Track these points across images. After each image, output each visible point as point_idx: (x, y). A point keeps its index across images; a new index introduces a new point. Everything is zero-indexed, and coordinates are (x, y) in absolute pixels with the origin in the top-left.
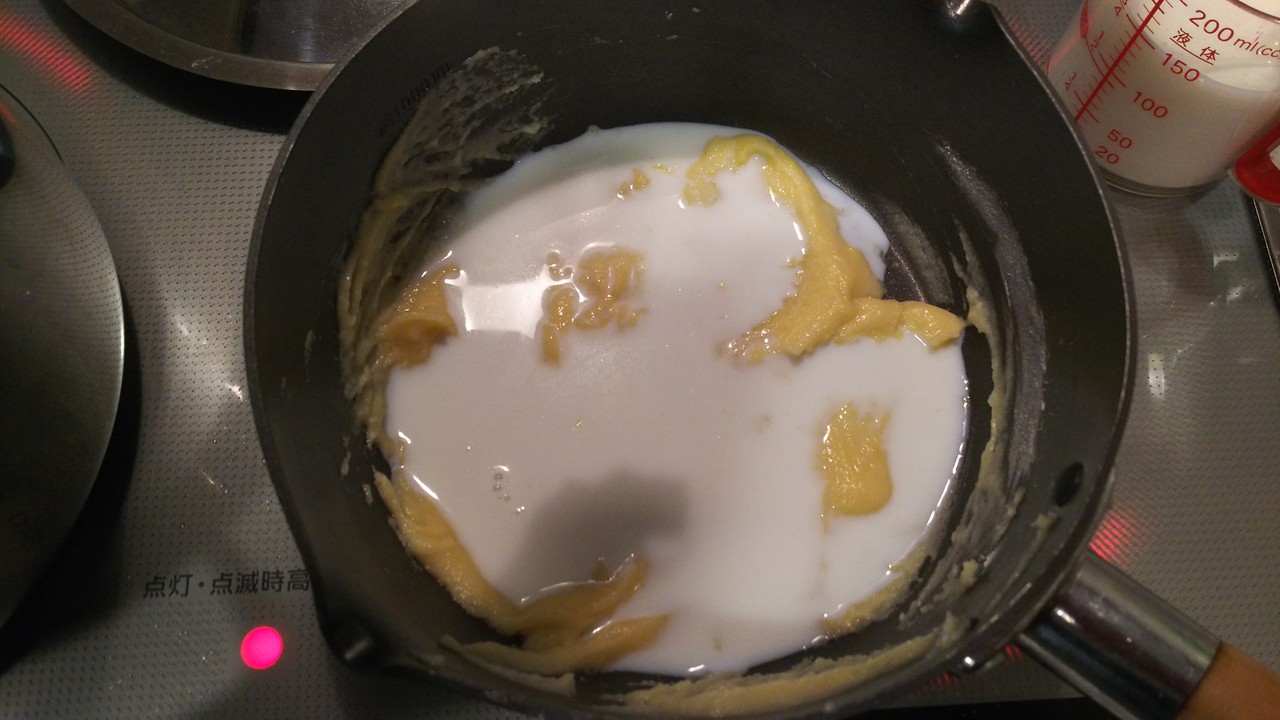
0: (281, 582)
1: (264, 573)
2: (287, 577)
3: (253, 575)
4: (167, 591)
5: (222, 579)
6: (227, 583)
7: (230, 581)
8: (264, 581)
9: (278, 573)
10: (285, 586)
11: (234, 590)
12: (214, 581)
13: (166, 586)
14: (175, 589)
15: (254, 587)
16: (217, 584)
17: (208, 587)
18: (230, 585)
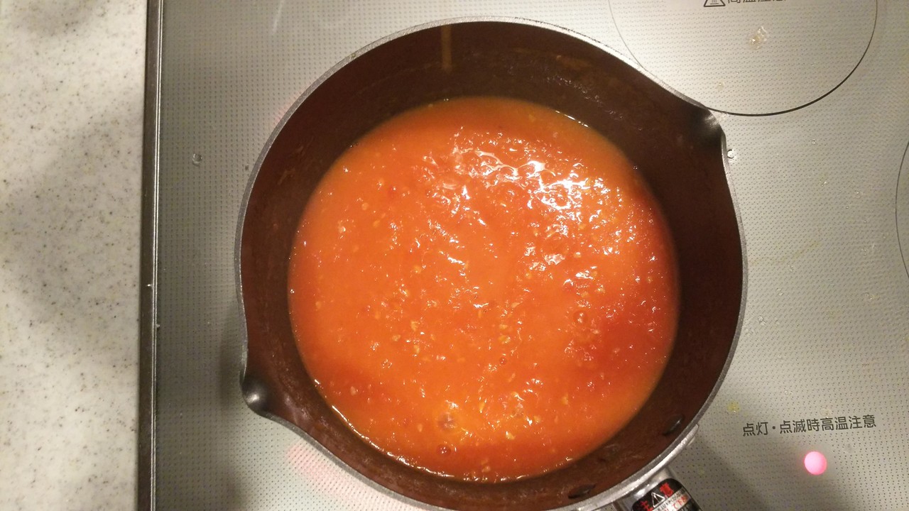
0: (818, 426)
1: (807, 420)
2: (821, 424)
3: (801, 422)
4: (756, 432)
5: (784, 425)
6: (788, 427)
7: (789, 425)
8: (808, 425)
9: (815, 420)
10: (820, 428)
11: (792, 429)
12: (780, 426)
13: (755, 428)
14: (760, 431)
15: (803, 428)
16: (783, 427)
17: (778, 429)
18: (790, 428)
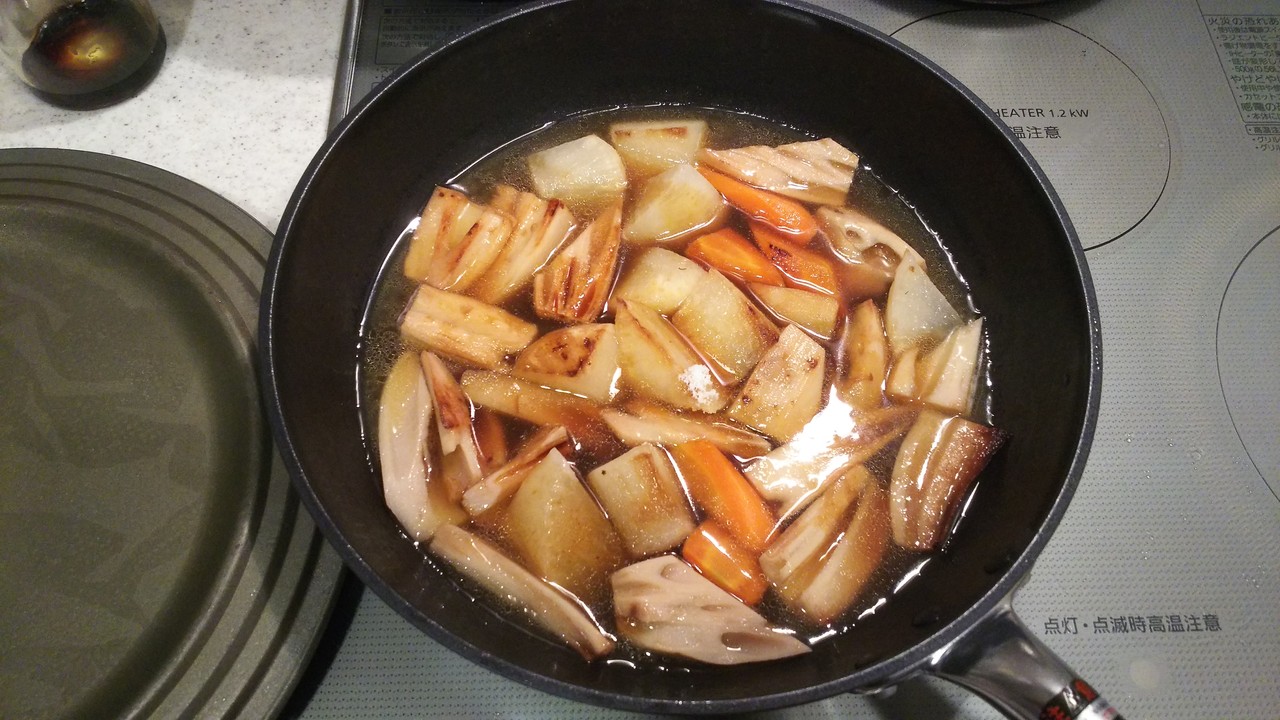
0: (1144, 626)
1: (1129, 618)
2: (1147, 622)
3: (1122, 619)
4: (1062, 629)
5: (1099, 622)
6: (1104, 625)
7: (1106, 623)
8: (1131, 624)
10: (1147, 628)
11: (1110, 629)
12: (1094, 623)
13: (1060, 625)
14: (1067, 628)
15: (1125, 627)
16: (1097, 625)
17: (1091, 625)
18: (1107, 626)
